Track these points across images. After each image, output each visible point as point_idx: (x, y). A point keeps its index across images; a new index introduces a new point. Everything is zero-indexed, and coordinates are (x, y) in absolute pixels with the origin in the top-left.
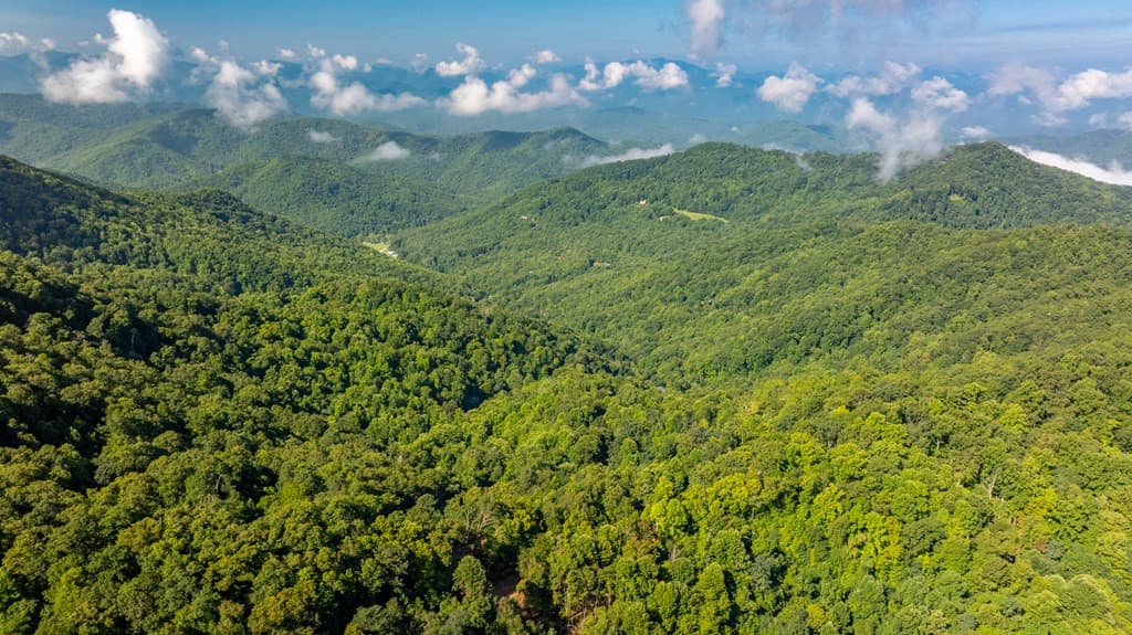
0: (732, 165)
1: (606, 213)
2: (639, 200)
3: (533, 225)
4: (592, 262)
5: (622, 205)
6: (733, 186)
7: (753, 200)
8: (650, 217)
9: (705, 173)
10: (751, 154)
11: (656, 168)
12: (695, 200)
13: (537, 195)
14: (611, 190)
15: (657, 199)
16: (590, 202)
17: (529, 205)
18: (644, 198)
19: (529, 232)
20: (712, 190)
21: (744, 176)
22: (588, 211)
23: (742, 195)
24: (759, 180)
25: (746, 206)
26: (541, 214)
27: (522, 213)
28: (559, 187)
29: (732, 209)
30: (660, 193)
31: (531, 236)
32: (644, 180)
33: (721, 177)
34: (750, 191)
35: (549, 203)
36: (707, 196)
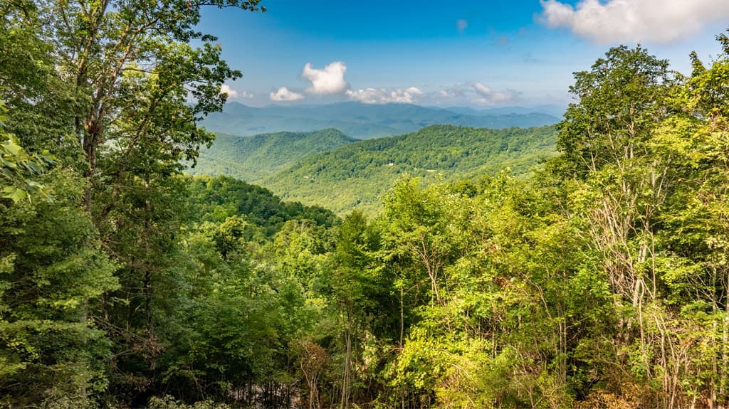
0: (452, 138)
1: (366, 171)
2: (388, 163)
3: (312, 182)
4: (359, 202)
5: (377, 166)
6: (455, 152)
7: (471, 159)
8: (398, 172)
9: (433, 144)
10: (465, 131)
11: (399, 143)
12: (429, 161)
13: (315, 163)
14: (368, 156)
15: (401, 162)
16: (353, 164)
17: (310, 169)
18: (392, 162)
19: (310, 185)
20: (440, 154)
21: (462, 144)
22: (353, 171)
23: (462, 156)
24: (473, 146)
25: (467, 162)
26: (318, 174)
27: (305, 174)
28: (331, 157)
29: (456, 166)
30: (403, 158)
31: (312, 188)
32: (390, 150)
33: (446, 146)
34: (467, 154)
35: (324, 167)
36: (437, 158)
